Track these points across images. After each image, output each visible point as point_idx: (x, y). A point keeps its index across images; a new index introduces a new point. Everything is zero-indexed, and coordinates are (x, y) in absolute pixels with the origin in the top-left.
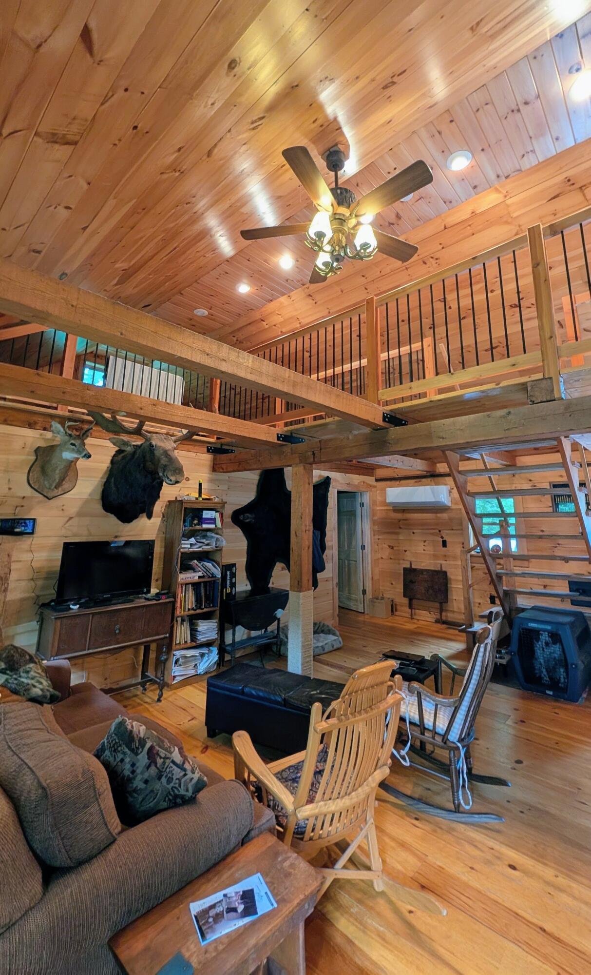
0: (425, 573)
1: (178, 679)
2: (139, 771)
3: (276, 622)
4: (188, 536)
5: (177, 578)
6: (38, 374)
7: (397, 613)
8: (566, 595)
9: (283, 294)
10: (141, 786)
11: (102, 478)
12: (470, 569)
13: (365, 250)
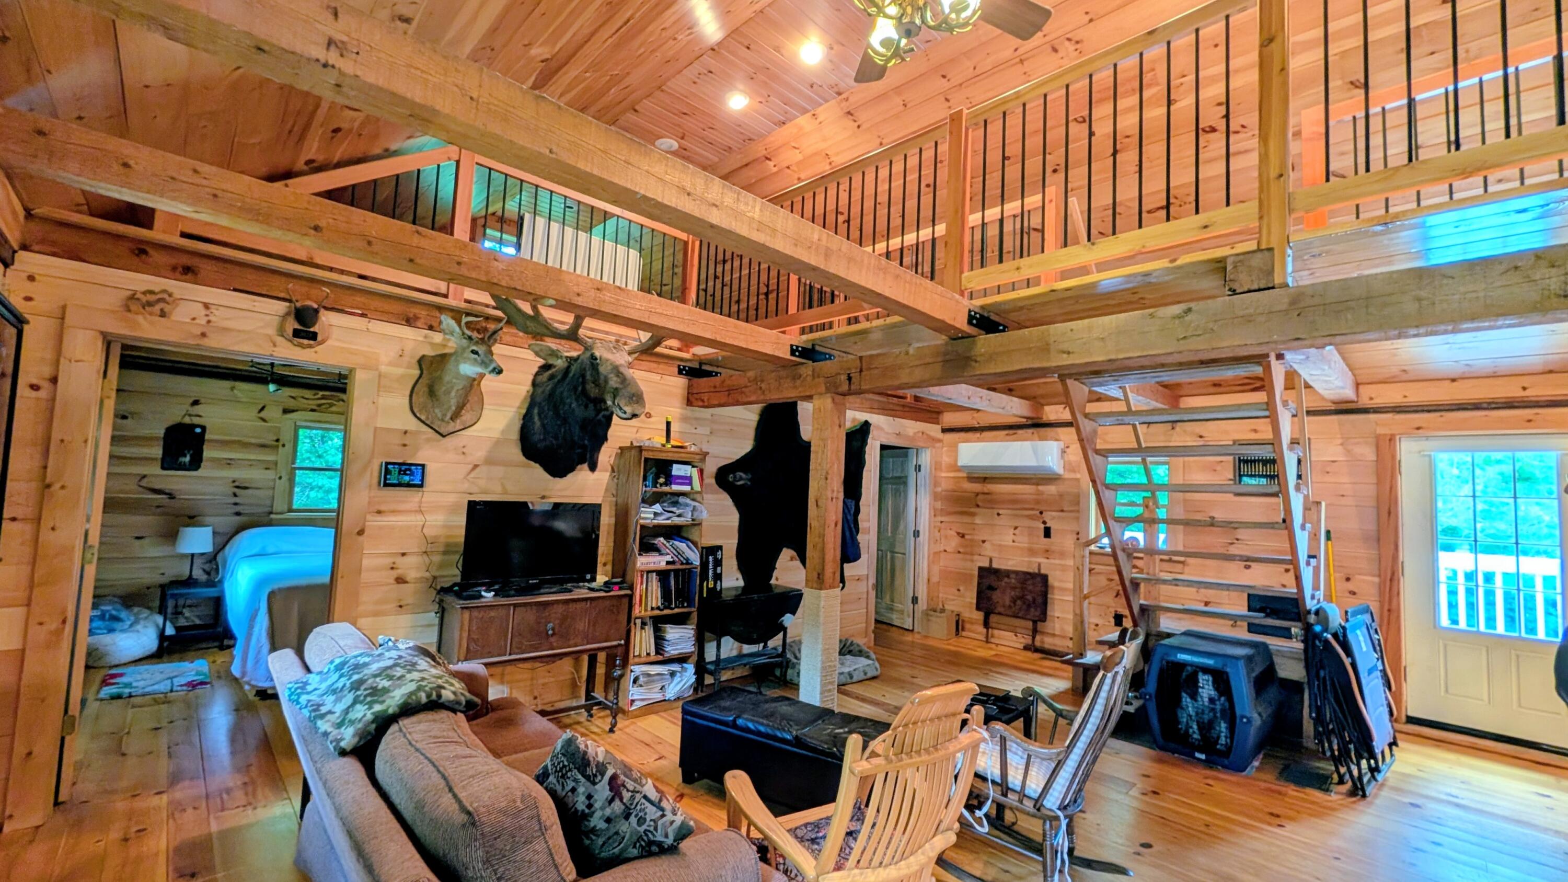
0: (1013, 576)
1: (638, 704)
2: (597, 805)
3: (781, 635)
4: (649, 501)
5: (635, 564)
6: (418, 232)
7: (964, 634)
8: (1242, 617)
9: (804, 111)
10: (602, 825)
11: (519, 408)
12: (1087, 572)
13: (958, 12)
